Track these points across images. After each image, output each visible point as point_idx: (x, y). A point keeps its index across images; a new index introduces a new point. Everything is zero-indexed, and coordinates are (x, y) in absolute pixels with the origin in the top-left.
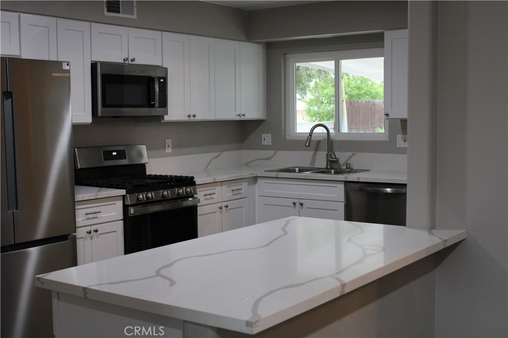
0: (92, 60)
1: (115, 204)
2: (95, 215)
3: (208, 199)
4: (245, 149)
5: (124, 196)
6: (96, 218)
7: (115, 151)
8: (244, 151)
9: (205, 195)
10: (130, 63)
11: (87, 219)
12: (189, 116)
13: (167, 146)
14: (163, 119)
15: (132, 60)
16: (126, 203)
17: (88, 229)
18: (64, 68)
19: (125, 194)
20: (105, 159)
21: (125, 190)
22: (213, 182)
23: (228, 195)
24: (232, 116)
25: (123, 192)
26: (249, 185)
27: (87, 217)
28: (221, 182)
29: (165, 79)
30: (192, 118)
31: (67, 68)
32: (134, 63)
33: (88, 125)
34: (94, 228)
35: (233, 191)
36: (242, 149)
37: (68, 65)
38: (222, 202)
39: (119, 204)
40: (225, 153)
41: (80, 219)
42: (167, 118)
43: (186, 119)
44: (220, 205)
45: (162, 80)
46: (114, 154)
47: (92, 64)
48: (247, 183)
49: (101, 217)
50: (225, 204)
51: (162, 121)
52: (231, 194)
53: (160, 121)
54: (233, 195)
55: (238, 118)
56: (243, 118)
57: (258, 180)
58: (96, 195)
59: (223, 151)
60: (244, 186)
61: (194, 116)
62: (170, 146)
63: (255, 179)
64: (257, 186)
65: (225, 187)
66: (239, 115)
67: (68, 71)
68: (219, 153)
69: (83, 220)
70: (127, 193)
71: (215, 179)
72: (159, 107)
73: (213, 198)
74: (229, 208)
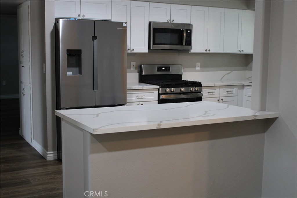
0: (150, 21)
1: (154, 92)
2: (142, 97)
3: (210, 95)
4: (248, 70)
5: (159, 89)
6: (143, 98)
7: (164, 67)
8: (247, 71)
9: (208, 93)
10: (171, 22)
11: (138, 99)
12: (206, 50)
13: (197, 66)
14: (190, 52)
15: (172, 21)
16: (160, 93)
17: (138, 103)
18: (123, 25)
19: (159, 88)
20: (158, 71)
21: (159, 86)
22: (214, 86)
23: (224, 94)
24: (235, 51)
25: (158, 87)
26: (238, 89)
27: (137, 97)
28: (220, 86)
29: (191, 31)
30: (208, 52)
31: (125, 25)
32: (173, 22)
33: (146, 53)
34: (141, 103)
35: (227, 91)
36: (246, 70)
37: (126, 24)
38: (219, 97)
39: (156, 93)
40: (234, 72)
41: (134, 98)
42: (192, 51)
43: (205, 52)
44: (218, 98)
45: (189, 31)
46: (163, 68)
47: (149, 23)
48: (237, 88)
49: (145, 98)
50: (222, 98)
51: (190, 53)
52: (226, 93)
53: (189, 53)
54: (227, 94)
55: (239, 52)
56: (242, 52)
57: (245, 87)
58: (143, 87)
59: (233, 70)
60: (235, 90)
61: (209, 50)
62: (199, 66)
63: (243, 86)
64: (244, 90)
65: (222, 89)
66: (239, 51)
67: (126, 27)
68: (230, 71)
69: (135, 99)
70: (160, 88)
71: (215, 84)
72: (186, 45)
73: (214, 95)
74: (223, 101)
